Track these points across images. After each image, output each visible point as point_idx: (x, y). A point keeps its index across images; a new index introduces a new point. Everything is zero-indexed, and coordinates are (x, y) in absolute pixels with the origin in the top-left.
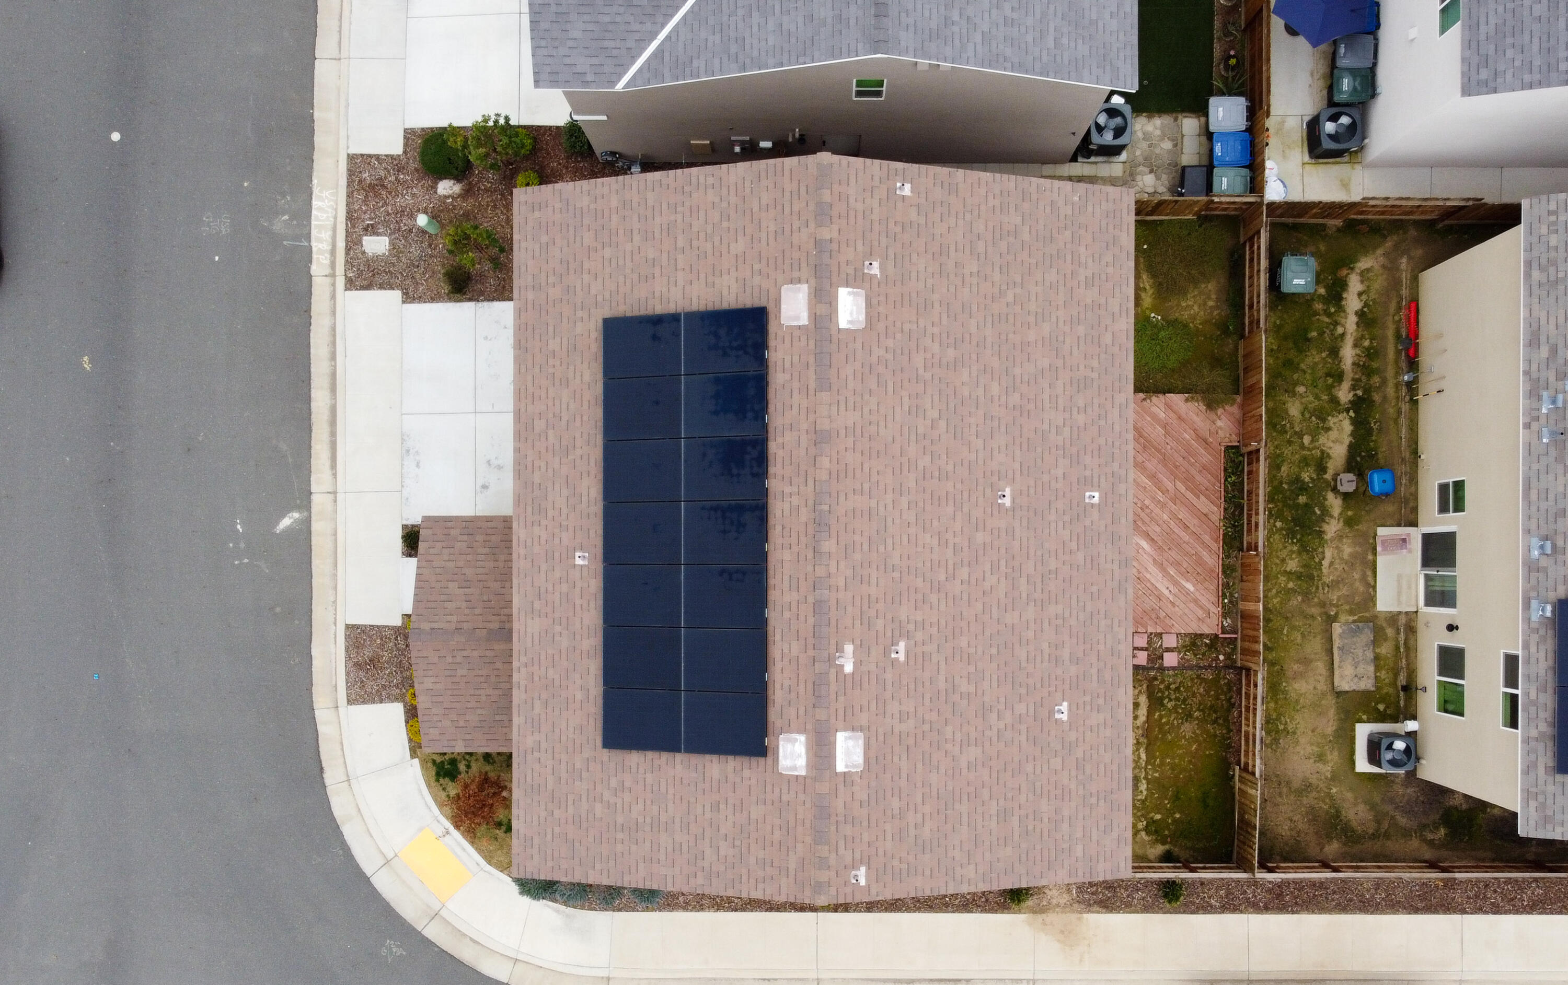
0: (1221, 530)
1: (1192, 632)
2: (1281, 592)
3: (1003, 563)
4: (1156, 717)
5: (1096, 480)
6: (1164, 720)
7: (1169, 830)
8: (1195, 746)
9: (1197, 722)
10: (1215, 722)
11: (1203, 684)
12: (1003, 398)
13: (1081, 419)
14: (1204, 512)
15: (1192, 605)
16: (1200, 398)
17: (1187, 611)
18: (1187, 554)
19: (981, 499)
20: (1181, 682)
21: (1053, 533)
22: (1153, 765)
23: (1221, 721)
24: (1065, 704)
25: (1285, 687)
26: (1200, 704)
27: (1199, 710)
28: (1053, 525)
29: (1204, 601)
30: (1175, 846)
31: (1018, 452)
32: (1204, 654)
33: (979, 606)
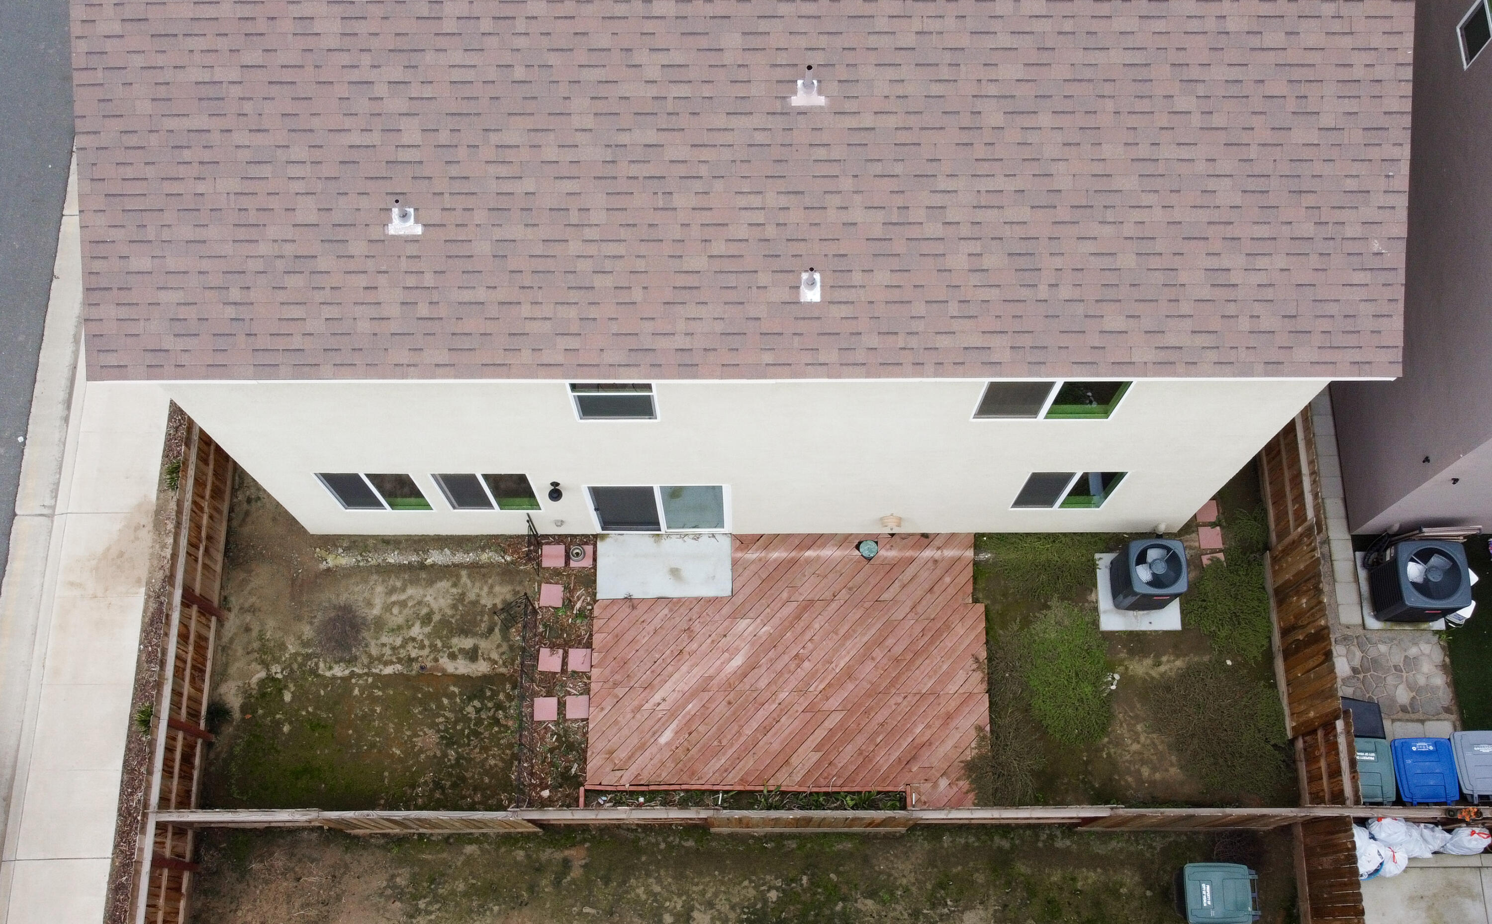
0: (761, 788)
1: (590, 741)
2: (655, 901)
3: (684, 90)
4: (452, 688)
5: (843, 295)
6: (445, 701)
7: (264, 716)
8: (398, 752)
9: (439, 754)
10: (437, 785)
11: (501, 764)
12: (992, 90)
13: (958, 261)
14: (793, 760)
15: (634, 741)
16: (984, 751)
17: (625, 732)
18: (721, 733)
19: (803, 42)
20: (507, 727)
21: (742, 201)
22: (373, 686)
23: (437, 795)
24: (418, 230)
25: (492, 910)
26: (469, 760)
27: (459, 757)
28: (756, 201)
29: (641, 761)
30: (238, 728)
31: (891, 122)
32: (551, 764)
33: (604, 41)
